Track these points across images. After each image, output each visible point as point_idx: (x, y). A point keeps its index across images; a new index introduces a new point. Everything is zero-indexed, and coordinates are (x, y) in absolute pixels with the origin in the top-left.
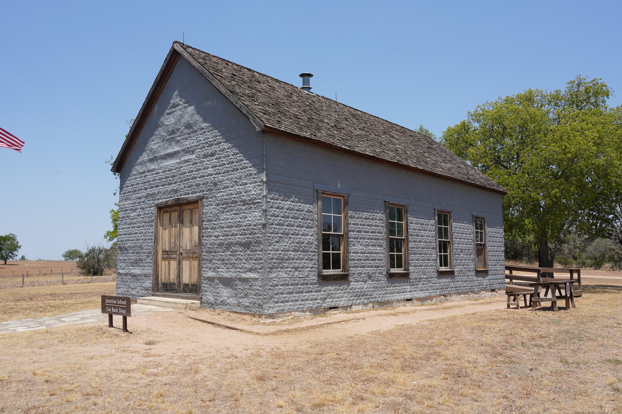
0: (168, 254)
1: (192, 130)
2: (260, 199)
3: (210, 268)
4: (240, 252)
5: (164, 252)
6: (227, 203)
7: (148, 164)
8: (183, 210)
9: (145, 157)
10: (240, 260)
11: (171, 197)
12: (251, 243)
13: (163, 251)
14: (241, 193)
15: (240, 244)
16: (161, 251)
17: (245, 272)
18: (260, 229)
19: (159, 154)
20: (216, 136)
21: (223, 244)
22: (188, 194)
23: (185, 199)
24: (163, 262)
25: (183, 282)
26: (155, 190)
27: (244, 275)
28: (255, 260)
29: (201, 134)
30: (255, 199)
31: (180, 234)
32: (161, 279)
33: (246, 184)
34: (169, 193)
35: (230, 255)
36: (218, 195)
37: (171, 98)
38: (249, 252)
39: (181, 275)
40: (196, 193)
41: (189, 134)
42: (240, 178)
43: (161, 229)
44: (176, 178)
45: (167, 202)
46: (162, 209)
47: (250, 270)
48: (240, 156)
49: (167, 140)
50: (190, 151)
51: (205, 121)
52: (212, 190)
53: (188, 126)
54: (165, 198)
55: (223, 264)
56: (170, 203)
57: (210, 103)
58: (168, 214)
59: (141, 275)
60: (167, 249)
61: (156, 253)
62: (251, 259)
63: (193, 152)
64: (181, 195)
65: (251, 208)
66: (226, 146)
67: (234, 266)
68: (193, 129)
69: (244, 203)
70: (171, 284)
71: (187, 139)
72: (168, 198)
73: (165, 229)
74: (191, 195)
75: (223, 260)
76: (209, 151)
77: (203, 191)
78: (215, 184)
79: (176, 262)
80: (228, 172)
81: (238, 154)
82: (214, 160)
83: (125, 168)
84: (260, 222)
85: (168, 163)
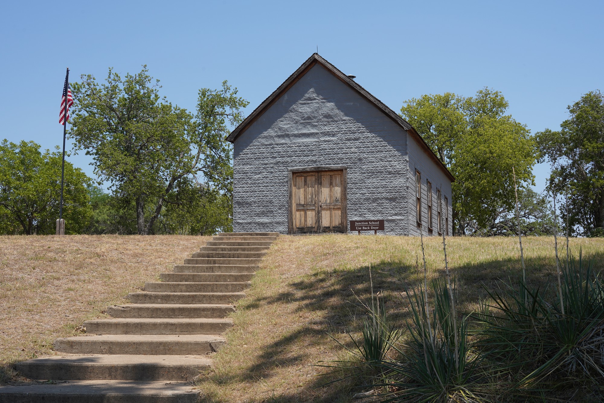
0: (304, 207)
1: (332, 120)
2: (404, 171)
3: (355, 215)
4: (386, 204)
5: (299, 205)
6: (373, 173)
7: (276, 139)
8: (321, 176)
9: (271, 132)
10: (387, 208)
11: (309, 166)
12: (397, 198)
13: (297, 205)
14: (387, 166)
15: (387, 199)
16: (295, 204)
17: (391, 216)
18: (405, 189)
19: (292, 133)
20: (360, 127)
21: (370, 199)
22: (330, 164)
23: (324, 168)
24: (298, 213)
25: (323, 226)
26: (289, 159)
27: (390, 218)
28: (400, 208)
29: (342, 124)
30: (400, 171)
31: (318, 193)
32: (296, 225)
33: (391, 161)
34: (307, 162)
35: (377, 206)
36: (364, 167)
37: (306, 92)
38: (394, 204)
39: (320, 221)
40: (339, 164)
41: (328, 122)
42: (386, 157)
43: (294, 189)
44: (314, 152)
45: (304, 169)
46: (295, 173)
47: (396, 214)
48: (384, 143)
49: (301, 123)
50: (330, 134)
51: (346, 115)
52: (356, 163)
53: (327, 116)
54: (300, 166)
55: (369, 212)
56: (308, 170)
57: (352, 104)
58: (303, 178)
59: (270, 223)
60: (303, 203)
61: (290, 206)
62: (397, 208)
63: (333, 135)
64: (322, 165)
65: (396, 176)
66: (369, 135)
67: (380, 212)
68: (332, 119)
69: (390, 173)
70: (309, 228)
71: (325, 125)
72: (305, 166)
73: (299, 188)
74: (332, 165)
75: (370, 209)
76: (352, 136)
77: (347, 163)
78: (360, 160)
79: (314, 213)
80: (373, 152)
81: (382, 141)
82: (357, 143)
83: (239, 139)
84: (405, 185)
85: (302, 141)
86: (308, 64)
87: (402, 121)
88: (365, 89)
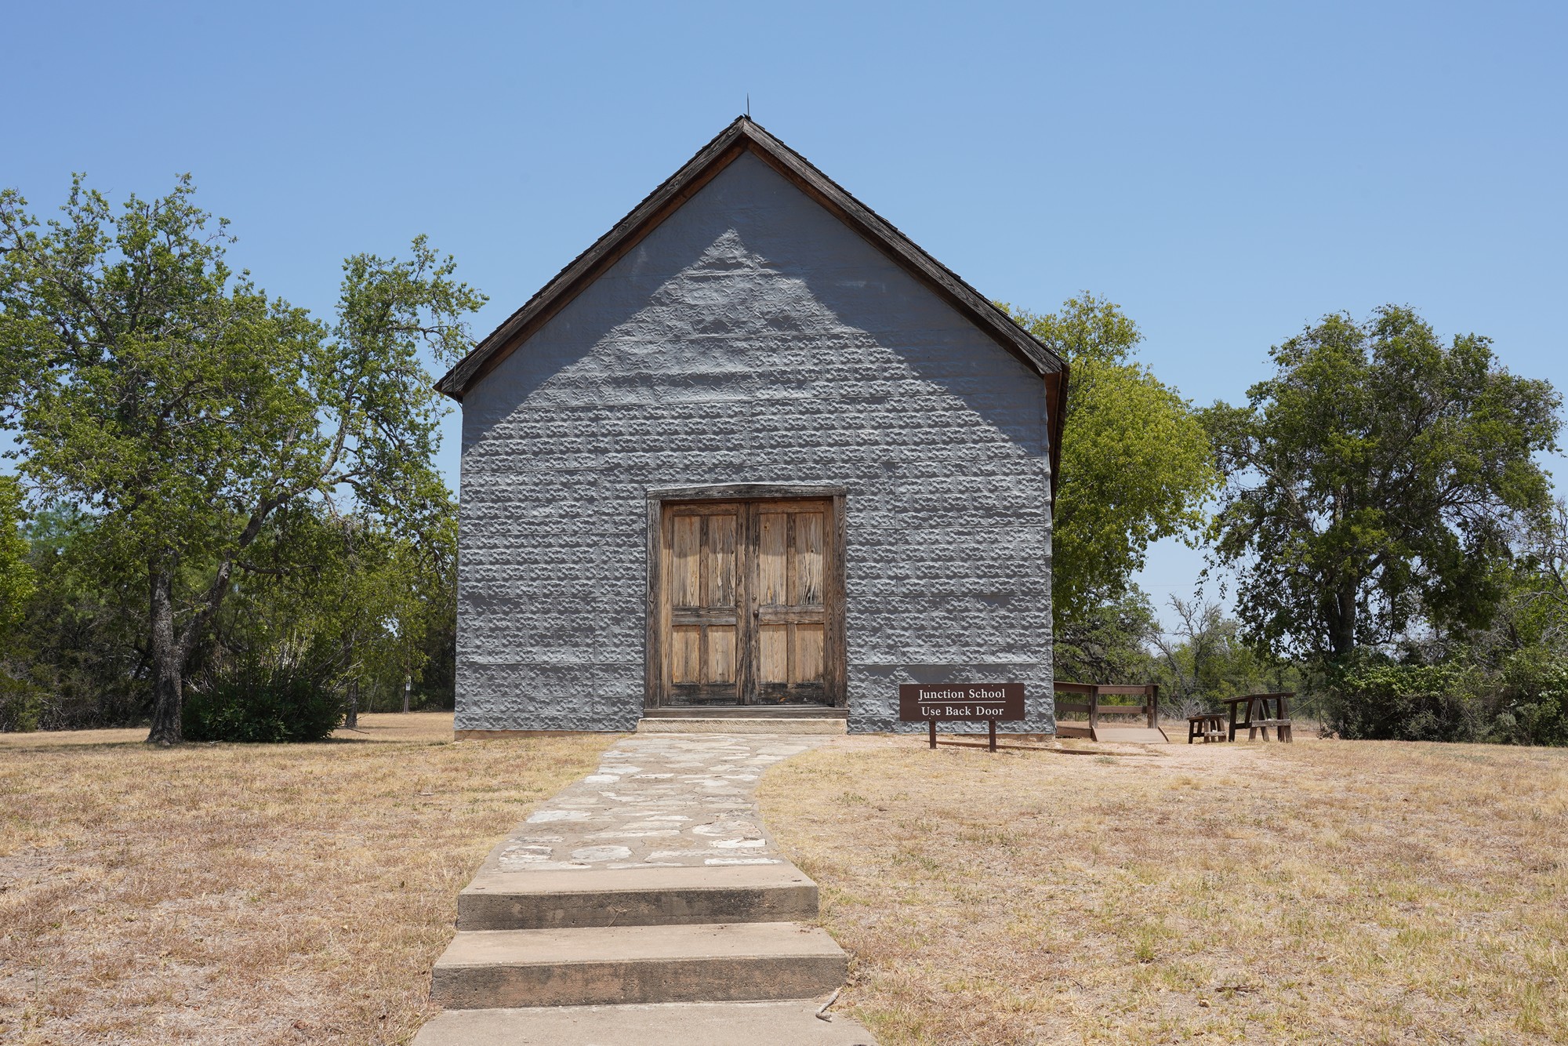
0: (699, 616)
1: (795, 333)
2: (1037, 507)
3: (874, 647)
4: (978, 613)
5: (681, 609)
6: (935, 509)
7: (608, 391)
8: (758, 514)
9: (589, 367)
10: (979, 628)
11: (717, 480)
12: (1012, 593)
13: (675, 608)
14: (979, 490)
15: (979, 596)
16: (669, 606)
17: (993, 653)
18: (1038, 567)
19: (661, 372)
20: (889, 361)
21: (922, 594)
22: (789, 478)
23: (769, 489)
24: (678, 637)
25: (763, 681)
26: (649, 458)
27: (990, 659)
28: (1024, 628)
29: (830, 348)
30: (1024, 506)
31: (746, 573)
32: (670, 676)
33: (993, 473)
34: (711, 470)
35: (945, 618)
36: (903, 489)
37: (710, 241)
38: (1003, 612)
39: (754, 663)
40: (819, 477)
41: (784, 341)
42: (975, 460)
43: (665, 555)
44: (737, 436)
45: (702, 491)
46: (668, 503)
47: (1009, 648)
48: (970, 415)
49: (692, 342)
50: (789, 381)
51: (843, 319)
52: (876, 476)
53: (781, 321)
54: (688, 480)
55: (919, 637)
56: (716, 494)
57: (862, 284)
58: (696, 520)
59: (584, 668)
60: (695, 602)
61: (653, 613)
62: (1012, 626)
63: (801, 385)
64: (760, 479)
65: (1010, 522)
66: (920, 386)
67: (957, 639)
68: (797, 330)
69: (989, 512)
70: (715, 685)
71: (774, 351)
72: (705, 481)
73: (682, 555)
74: (797, 482)
75: (923, 628)
76: (863, 389)
77: (847, 476)
78: (890, 465)
79: (731, 636)
80: (934, 442)
81: (962, 408)
82: (881, 412)
83: (483, 388)
84: (1039, 553)
85: (695, 398)
86: (718, 149)
87: (1030, 345)
88: (908, 236)
